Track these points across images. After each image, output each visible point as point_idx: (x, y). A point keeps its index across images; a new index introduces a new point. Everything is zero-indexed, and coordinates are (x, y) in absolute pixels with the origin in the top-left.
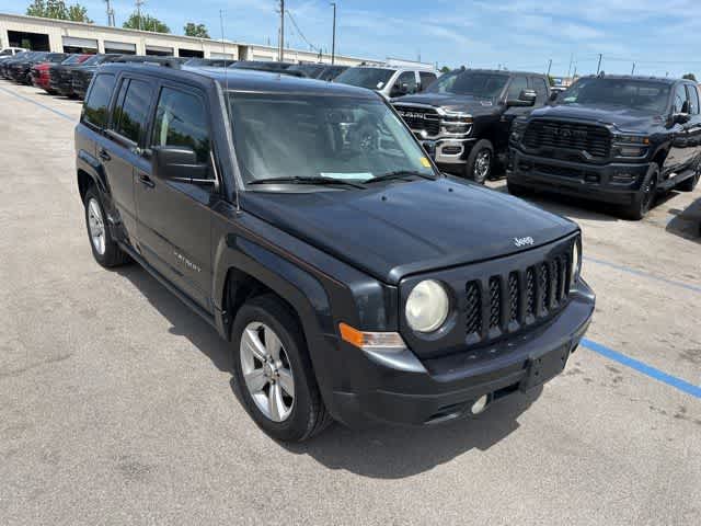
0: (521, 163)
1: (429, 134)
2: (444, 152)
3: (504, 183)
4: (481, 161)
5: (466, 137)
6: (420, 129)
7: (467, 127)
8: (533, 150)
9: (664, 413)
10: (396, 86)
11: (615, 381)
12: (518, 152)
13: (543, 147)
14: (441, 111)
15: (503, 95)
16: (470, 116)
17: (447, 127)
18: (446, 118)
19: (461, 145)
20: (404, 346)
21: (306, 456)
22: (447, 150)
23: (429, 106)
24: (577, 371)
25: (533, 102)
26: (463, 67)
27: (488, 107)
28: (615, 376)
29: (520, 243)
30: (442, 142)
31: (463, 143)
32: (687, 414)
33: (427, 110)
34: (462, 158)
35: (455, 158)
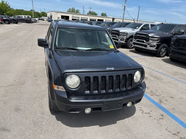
0: (173, 51)
1: (146, 41)
2: (150, 47)
3: (169, 57)
4: (163, 50)
5: (157, 43)
6: (144, 40)
7: (158, 40)
8: (176, 48)
9: (170, 132)
10: (142, 28)
11: (160, 119)
12: (172, 48)
13: (179, 47)
14: (150, 35)
15: (173, 31)
16: (159, 37)
17: (152, 40)
18: (151, 37)
19: (156, 45)
20: (65, 91)
21: (54, 116)
22: (151, 46)
23: (147, 34)
24: (149, 113)
25: (183, 33)
26: (162, 23)
27: (167, 34)
28: (161, 117)
29: (108, 69)
30: (150, 44)
31: (156, 44)
32: (178, 134)
33: (146, 35)
34: (156, 49)
35: (154, 49)
